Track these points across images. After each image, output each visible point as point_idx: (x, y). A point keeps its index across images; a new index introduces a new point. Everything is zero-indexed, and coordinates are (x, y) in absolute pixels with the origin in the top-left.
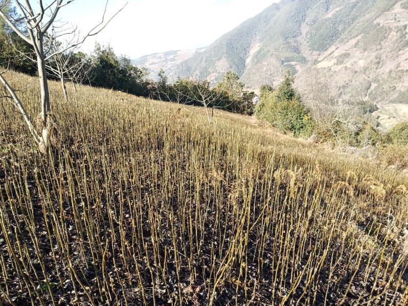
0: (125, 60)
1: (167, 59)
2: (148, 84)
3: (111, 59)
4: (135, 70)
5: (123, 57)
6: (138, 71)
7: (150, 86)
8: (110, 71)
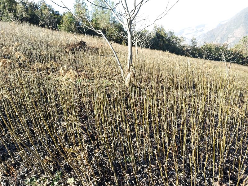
0: (171, 32)
1: (197, 31)
2: (184, 47)
3: (162, 32)
4: (177, 38)
5: (170, 31)
6: (178, 39)
7: (185, 48)
8: (161, 40)
